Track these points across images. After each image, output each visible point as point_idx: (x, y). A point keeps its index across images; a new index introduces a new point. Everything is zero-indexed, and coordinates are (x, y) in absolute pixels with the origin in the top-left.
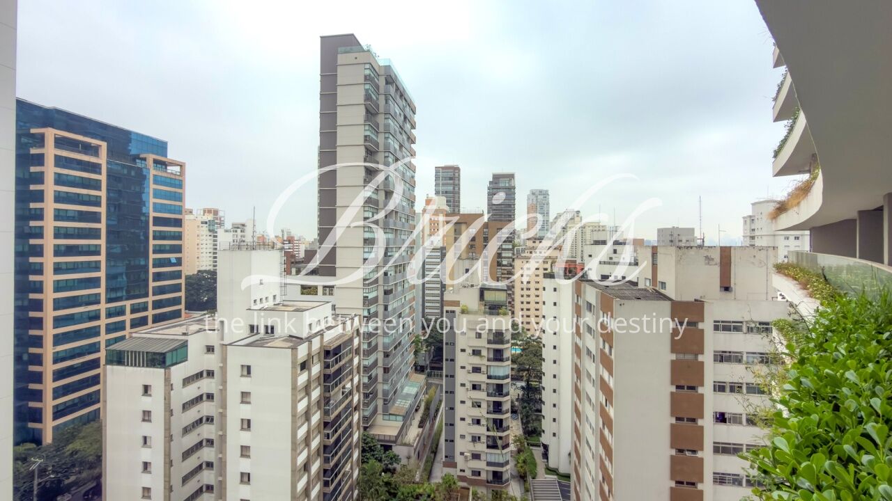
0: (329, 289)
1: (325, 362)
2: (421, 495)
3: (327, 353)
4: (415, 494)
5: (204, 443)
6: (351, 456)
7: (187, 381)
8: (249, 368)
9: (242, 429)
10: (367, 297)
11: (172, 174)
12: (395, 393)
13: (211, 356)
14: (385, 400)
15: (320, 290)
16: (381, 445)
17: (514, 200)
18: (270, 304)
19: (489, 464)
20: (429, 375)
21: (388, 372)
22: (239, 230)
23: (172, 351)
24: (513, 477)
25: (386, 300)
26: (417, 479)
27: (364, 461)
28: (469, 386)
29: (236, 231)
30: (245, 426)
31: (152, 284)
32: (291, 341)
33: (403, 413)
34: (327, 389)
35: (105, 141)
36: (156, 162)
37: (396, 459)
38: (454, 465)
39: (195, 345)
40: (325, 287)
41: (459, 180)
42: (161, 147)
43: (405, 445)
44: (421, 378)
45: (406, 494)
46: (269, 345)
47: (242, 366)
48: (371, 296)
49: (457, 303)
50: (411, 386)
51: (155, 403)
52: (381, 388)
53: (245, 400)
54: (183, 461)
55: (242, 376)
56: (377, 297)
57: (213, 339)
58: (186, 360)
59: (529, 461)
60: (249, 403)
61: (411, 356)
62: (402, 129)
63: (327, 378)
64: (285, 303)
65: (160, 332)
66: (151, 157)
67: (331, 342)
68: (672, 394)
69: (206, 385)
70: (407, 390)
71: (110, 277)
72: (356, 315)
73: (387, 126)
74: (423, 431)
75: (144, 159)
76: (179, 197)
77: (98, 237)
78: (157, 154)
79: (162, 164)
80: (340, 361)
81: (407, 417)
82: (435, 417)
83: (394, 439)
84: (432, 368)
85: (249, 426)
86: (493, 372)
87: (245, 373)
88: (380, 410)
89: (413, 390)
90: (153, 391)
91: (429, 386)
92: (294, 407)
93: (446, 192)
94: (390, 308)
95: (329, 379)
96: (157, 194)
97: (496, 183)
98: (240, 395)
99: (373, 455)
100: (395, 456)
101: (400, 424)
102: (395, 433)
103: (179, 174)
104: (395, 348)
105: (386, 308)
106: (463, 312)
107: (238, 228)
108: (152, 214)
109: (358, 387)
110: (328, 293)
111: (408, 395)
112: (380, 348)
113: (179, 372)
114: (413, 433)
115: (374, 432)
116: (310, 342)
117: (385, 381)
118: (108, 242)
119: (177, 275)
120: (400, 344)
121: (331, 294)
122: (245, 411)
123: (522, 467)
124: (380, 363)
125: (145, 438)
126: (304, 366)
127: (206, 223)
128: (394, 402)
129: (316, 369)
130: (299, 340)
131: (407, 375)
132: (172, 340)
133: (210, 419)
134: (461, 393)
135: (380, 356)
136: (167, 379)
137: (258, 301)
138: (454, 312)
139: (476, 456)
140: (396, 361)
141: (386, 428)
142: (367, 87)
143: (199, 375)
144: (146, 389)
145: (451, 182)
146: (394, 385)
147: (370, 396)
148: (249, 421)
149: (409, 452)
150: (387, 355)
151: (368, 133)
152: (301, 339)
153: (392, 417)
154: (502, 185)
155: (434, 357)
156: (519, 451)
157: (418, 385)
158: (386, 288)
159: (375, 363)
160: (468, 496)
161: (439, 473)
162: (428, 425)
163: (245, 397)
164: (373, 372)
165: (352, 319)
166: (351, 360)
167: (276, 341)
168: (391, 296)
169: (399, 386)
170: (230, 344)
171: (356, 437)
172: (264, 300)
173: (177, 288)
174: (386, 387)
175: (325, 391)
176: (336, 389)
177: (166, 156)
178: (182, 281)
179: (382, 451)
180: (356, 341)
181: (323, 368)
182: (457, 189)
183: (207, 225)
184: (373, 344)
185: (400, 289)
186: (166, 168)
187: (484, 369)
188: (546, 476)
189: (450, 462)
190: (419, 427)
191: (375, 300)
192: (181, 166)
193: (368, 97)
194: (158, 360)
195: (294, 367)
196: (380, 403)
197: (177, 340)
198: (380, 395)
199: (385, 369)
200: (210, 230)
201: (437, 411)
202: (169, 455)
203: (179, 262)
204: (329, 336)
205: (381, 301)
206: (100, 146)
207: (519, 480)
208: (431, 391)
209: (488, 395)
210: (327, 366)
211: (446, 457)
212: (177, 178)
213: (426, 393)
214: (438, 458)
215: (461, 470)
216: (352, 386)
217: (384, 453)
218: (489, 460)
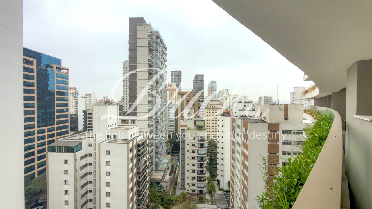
0: (133, 121)
1: (138, 149)
2: (173, 200)
3: (139, 146)
4: (171, 200)
5: (88, 183)
6: (146, 186)
7: (82, 158)
8: (109, 152)
9: (107, 175)
10: (150, 124)
11: (64, 73)
12: (160, 162)
13: (91, 148)
14: (156, 165)
15: (130, 121)
16: (156, 183)
17: (204, 85)
18: (114, 127)
19: (198, 187)
20: (172, 156)
21: (157, 154)
22: (88, 97)
23: (76, 146)
24: (207, 192)
25: (156, 125)
26: (171, 194)
27: (150, 189)
28: (191, 158)
29: (87, 97)
30: (108, 174)
31: (56, 120)
32: (125, 141)
33: (164, 170)
34: (139, 160)
35: (36, 59)
36: (57, 68)
37: (162, 187)
38: (185, 189)
39: (85, 144)
40: (132, 120)
41: (181, 77)
42: (59, 61)
43: (165, 182)
44: (169, 156)
45: (167, 200)
46: (117, 143)
47: (107, 151)
48: (151, 124)
49: (185, 126)
50: (165, 159)
51: (70, 167)
52: (155, 160)
53: (108, 164)
54: (81, 190)
55: (107, 155)
56: (153, 124)
57: (91, 141)
58: (81, 150)
59: (212, 186)
60: (110, 165)
61: (165, 148)
62: (162, 56)
63: (139, 155)
64: (120, 126)
65: (68, 139)
66: (55, 66)
67: (140, 141)
68: (268, 156)
69: (89, 160)
70: (164, 161)
71: (38, 117)
72: (147, 131)
73: (157, 55)
74: (171, 177)
75: (52, 67)
76: (67, 83)
77: (34, 100)
78: (57, 65)
79: (59, 69)
80: (143, 149)
81: (165, 172)
82: (175, 171)
83: (160, 180)
84: (172, 153)
85: (110, 174)
86: (199, 152)
87: (108, 154)
88: (154, 169)
89: (167, 161)
90: (69, 162)
91: (172, 160)
92: (128, 166)
93: (176, 82)
94: (158, 129)
95: (139, 156)
96: (58, 82)
97: (196, 78)
98: (106, 162)
99: (153, 186)
100: (162, 186)
101: (162, 174)
102: (161, 177)
103: (66, 73)
104: (160, 144)
105: (156, 128)
106: (188, 129)
107: (87, 96)
108: (56, 90)
109: (148, 159)
110: (133, 123)
111: (164, 164)
112: (154, 144)
113: (79, 154)
114: (167, 177)
115: (152, 177)
116: (133, 141)
117: (156, 157)
118: (37, 102)
119: (66, 116)
120: (161, 142)
121: (134, 123)
122: (108, 169)
123: (210, 188)
124: (154, 150)
125: (65, 181)
126: (131, 150)
127: (72, 94)
128: (160, 166)
129: (135, 152)
130: (128, 141)
131: (164, 155)
132: (75, 142)
133: (90, 173)
134: (187, 161)
135: (154, 147)
136: (75, 158)
137: (110, 126)
138: (184, 129)
139: (193, 185)
140: (160, 150)
141: (157, 176)
142: (149, 39)
143: (86, 156)
144: (66, 161)
145: (178, 77)
146: (159, 159)
147: (151, 163)
148: (110, 172)
149: (167, 184)
150: (157, 147)
151: (150, 58)
152: (129, 140)
153: (159, 172)
154: (199, 79)
155: (173, 148)
156: (209, 183)
157: (168, 159)
158: (157, 120)
159: (153, 150)
160: (191, 199)
161: (179, 192)
162: (173, 174)
163: (108, 163)
164: (152, 154)
165: (146, 132)
166: (146, 149)
167: (119, 141)
168: (158, 124)
169: (161, 159)
170: (101, 143)
171: (148, 178)
172: (112, 125)
173: (66, 121)
174: (157, 160)
175: (138, 160)
176: (142, 160)
177: (61, 65)
178: (69, 118)
179: (156, 185)
180: (148, 141)
181: (137, 151)
182: (180, 80)
183: (73, 95)
184: (152, 143)
185: (161, 121)
186: (61, 70)
187: (196, 151)
188: (219, 192)
189: (183, 187)
190: (170, 175)
191: (153, 125)
192: (67, 70)
193: (149, 44)
194: (70, 150)
195: (128, 151)
196: (154, 166)
197: (77, 142)
198: (154, 163)
199: (156, 152)
200: (74, 97)
201: (176, 169)
202: (76, 187)
203: (67, 110)
204: (139, 139)
205: (154, 126)
206: (34, 61)
207: (209, 194)
208: (173, 161)
209: (198, 161)
210: (139, 150)
211: (181, 186)
212: (66, 75)
213: (171, 162)
214: (178, 187)
215: (188, 191)
216: (146, 158)
217: (157, 185)
218: (198, 186)
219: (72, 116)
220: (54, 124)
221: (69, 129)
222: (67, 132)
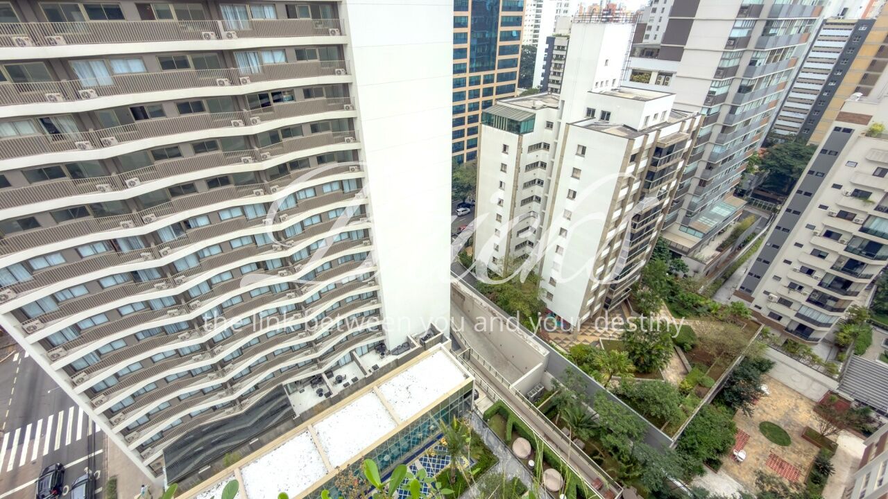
0: (665, 76)
1: (653, 159)
2: (701, 306)
3: (658, 151)
4: (696, 302)
5: (534, 199)
6: (645, 249)
7: (532, 148)
8: (584, 149)
9: (568, 197)
10: (714, 92)
12: (702, 209)
13: (549, 131)
14: (688, 212)
16: (670, 251)
18: (608, 89)
20: (749, 203)
21: (704, 186)
23: (525, 121)
24: (824, 341)
25: (738, 100)
26: (700, 291)
27: (651, 258)
28: (820, 230)
30: (571, 196)
31: (499, 58)
32: (626, 131)
33: (706, 231)
34: (647, 186)
37: (683, 267)
38: (751, 300)
39: (541, 118)
40: (660, 74)
43: (696, 259)
44: (741, 203)
45: (686, 299)
46: (605, 131)
47: (579, 146)
48: (719, 92)
49: (862, 119)
50: (722, 207)
51: (510, 159)
52: (688, 199)
53: (575, 175)
55: (577, 154)
56: (726, 95)
57: (553, 115)
58: (532, 131)
59: (859, 337)
60: (578, 178)
61: (739, 175)
63: (650, 175)
64: (623, 89)
65: (514, 103)
67: (665, 140)
69: (542, 155)
70: (716, 210)
72: (698, 114)
74: (719, 256)
77: (467, 8)
80: (668, 161)
81: (707, 237)
82: (740, 248)
83: (686, 250)
84: (755, 195)
85: (574, 196)
86: (873, 225)
87: (580, 152)
88: (680, 220)
89: (725, 213)
90: (509, 150)
91: (745, 214)
92: (616, 193)
94: (738, 112)
95: (650, 178)
98: (572, 170)
99: (660, 256)
100: (683, 265)
101: (698, 240)
102: (690, 246)
104: (724, 161)
105: (733, 110)
106: (871, 133)
109: (672, 191)
110: (662, 82)
111: (714, 216)
112: (705, 157)
113: (528, 139)
114: (709, 252)
115: (666, 237)
116: (647, 135)
117: (697, 194)
118: (473, 14)
120: (731, 158)
121: (665, 84)
122: (573, 184)
123: (845, 337)
124: (698, 175)
125: (501, 182)
126: (634, 158)
128: (697, 218)
129: (643, 163)
130: (633, 132)
131: (723, 195)
132: (524, 111)
133: (540, 182)
134: (799, 233)
135: (702, 166)
136: (520, 144)
137: (599, 84)
139: (785, 302)
140: (717, 176)
141: (682, 239)
143: (538, 146)
144: (505, 148)
146: (704, 200)
147: (677, 204)
148: (575, 193)
149: (699, 267)
150: (710, 167)
152: (636, 130)
153: (690, 230)
155: (763, 184)
156: (849, 322)
157: (733, 209)
158: (744, 83)
159: (694, 172)
160: (757, 330)
161: (725, 297)
162: (728, 251)
163: (576, 171)
164: (687, 182)
165: (694, 118)
166: (676, 164)
167: (611, 128)
168: (748, 95)
169: (709, 203)
170: (572, 124)
171: (654, 235)
172: (604, 84)
173: (515, 63)
174: (695, 200)
175: (644, 187)
176: (655, 188)
179: (670, 256)
180: (688, 144)
181: (649, 164)
184: (698, 152)
185: (763, 86)
187: (861, 218)
188: (877, 361)
189: (746, 292)
190: (718, 250)
191: (723, 97)
194: (515, 127)
195: (626, 157)
196: (682, 213)
197: (528, 112)
198: (685, 205)
199: (701, 181)
201: (746, 242)
202: (515, 199)
203: (518, 37)
204: (666, 132)
205: (729, 101)
207: (832, 347)
208: (748, 220)
209: (846, 250)
210: (655, 163)
211: (741, 287)
213: (739, 220)
214: (729, 284)
215: (756, 306)
216: (668, 188)
217: (671, 259)
218: (802, 312)
219: (526, 50)
220: (493, 68)
221: (516, 82)
222: (511, 89)
